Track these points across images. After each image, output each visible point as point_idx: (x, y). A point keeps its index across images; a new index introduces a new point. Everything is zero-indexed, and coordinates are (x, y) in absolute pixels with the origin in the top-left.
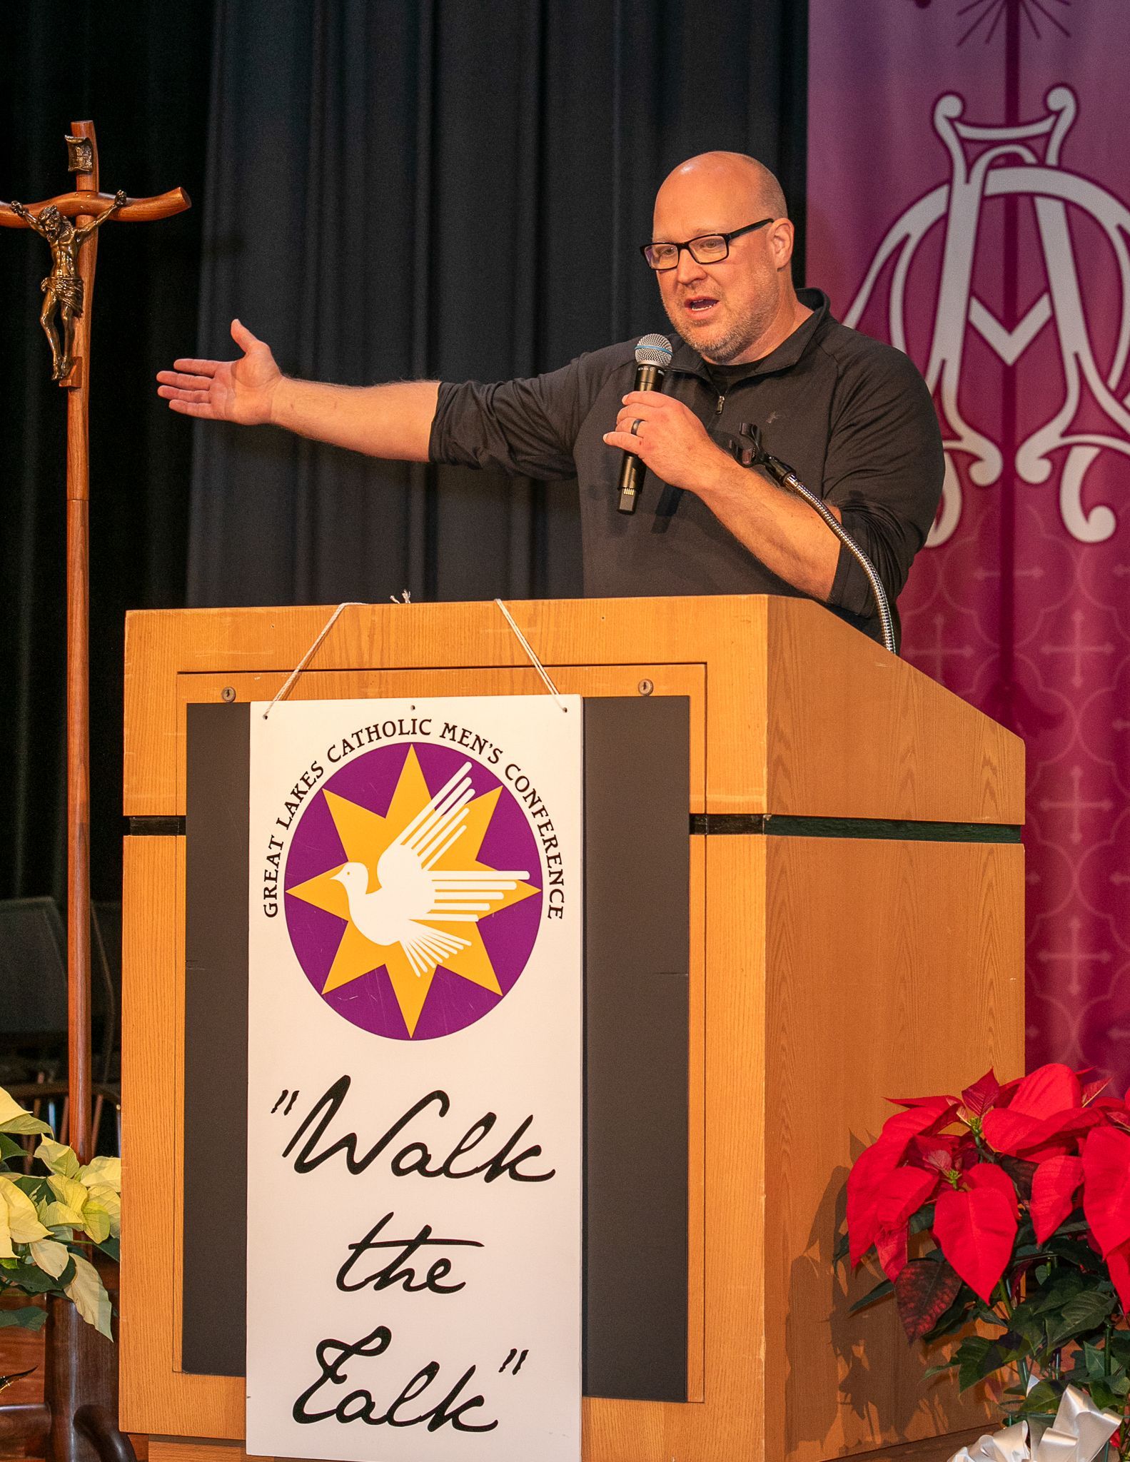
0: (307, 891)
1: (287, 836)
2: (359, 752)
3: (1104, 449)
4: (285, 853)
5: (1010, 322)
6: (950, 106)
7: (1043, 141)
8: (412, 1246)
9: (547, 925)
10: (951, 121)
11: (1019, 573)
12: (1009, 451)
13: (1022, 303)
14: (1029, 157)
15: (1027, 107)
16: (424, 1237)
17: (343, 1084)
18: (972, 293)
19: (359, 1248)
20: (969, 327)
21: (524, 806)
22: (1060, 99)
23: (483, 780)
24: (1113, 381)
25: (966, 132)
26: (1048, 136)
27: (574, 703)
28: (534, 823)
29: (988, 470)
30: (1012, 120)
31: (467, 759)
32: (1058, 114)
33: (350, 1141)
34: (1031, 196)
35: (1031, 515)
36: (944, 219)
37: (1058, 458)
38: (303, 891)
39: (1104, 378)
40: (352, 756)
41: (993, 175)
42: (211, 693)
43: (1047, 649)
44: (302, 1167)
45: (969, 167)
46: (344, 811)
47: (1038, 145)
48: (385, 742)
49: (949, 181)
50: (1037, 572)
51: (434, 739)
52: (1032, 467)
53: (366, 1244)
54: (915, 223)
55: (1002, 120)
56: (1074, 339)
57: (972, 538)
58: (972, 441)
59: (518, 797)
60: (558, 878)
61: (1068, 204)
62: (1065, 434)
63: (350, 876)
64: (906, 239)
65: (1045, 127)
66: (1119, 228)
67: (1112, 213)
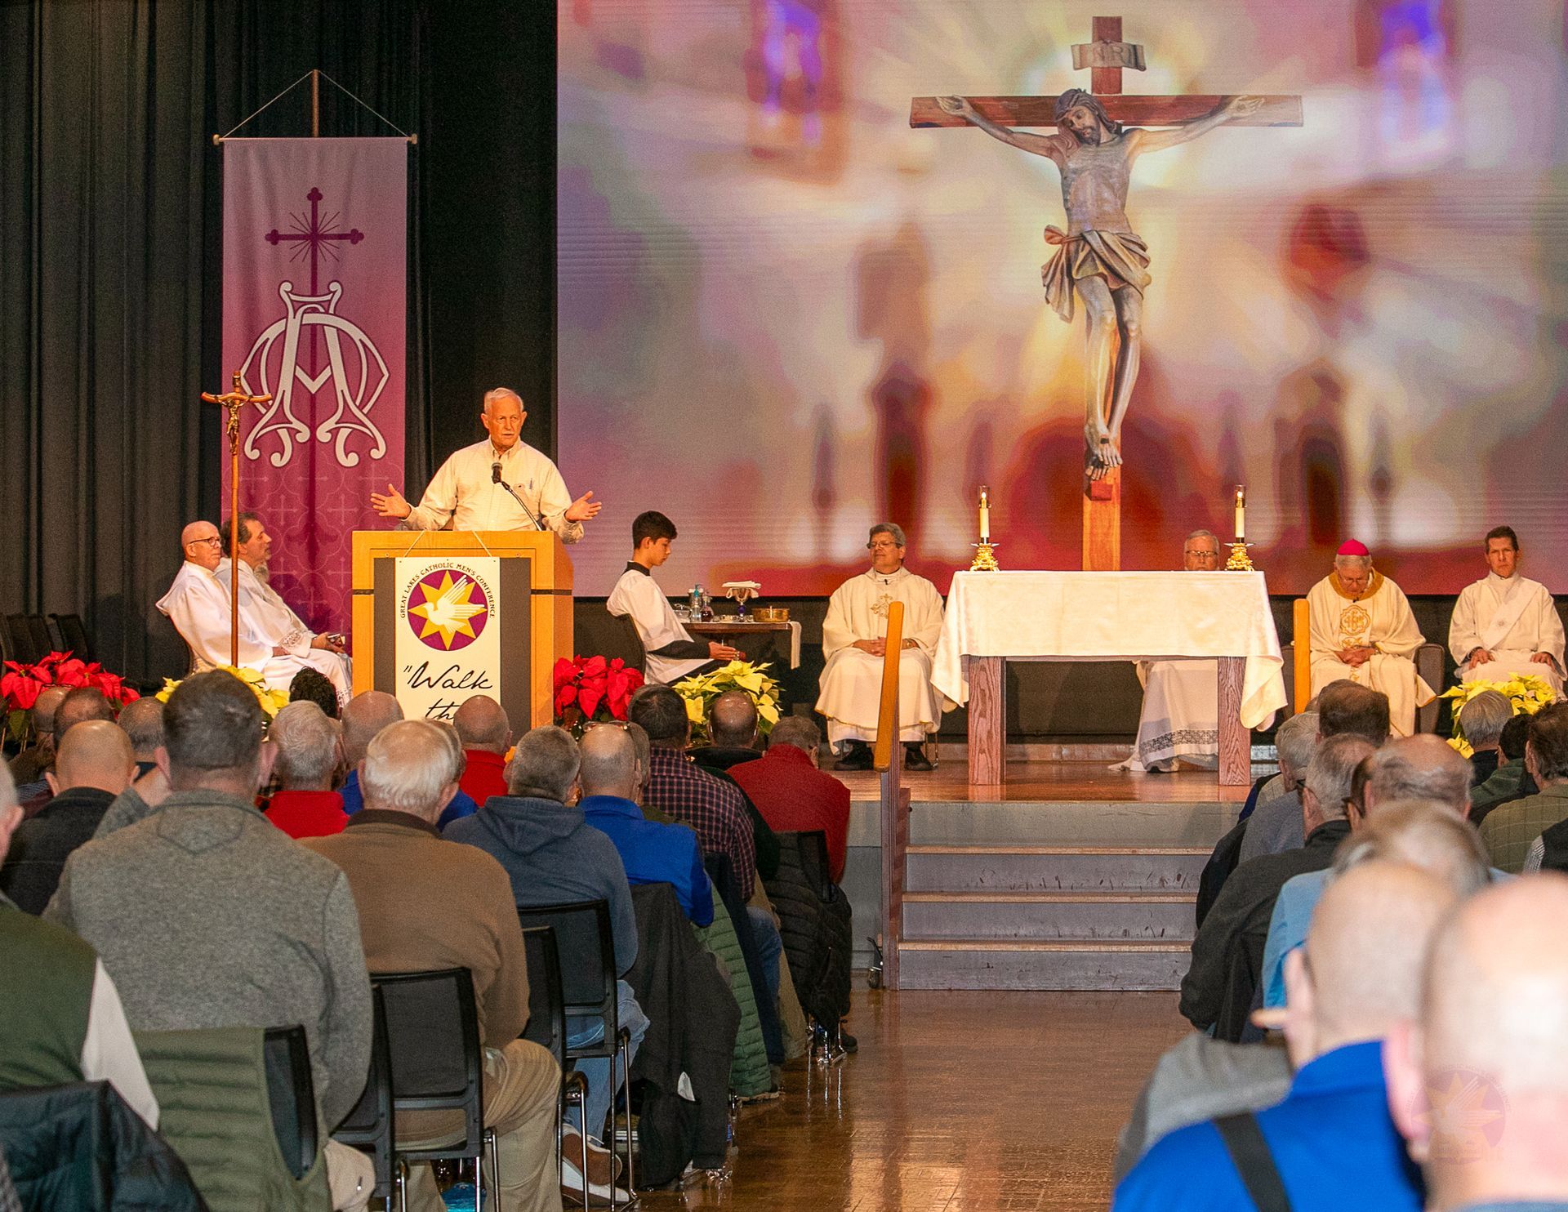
0: (415, 610)
1: (408, 595)
2: (431, 572)
3: (354, 429)
4: (407, 600)
5: (313, 377)
6: (287, 286)
7: (327, 303)
8: (449, 707)
9: (489, 620)
10: (287, 292)
11: (317, 478)
12: (313, 429)
13: (318, 369)
14: (322, 310)
15: (320, 289)
16: (452, 705)
17: (427, 663)
18: (296, 364)
19: (432, 709)
20: (295, 377)
21: (482, 587)
22: (335, 286)
23: (469, 580)
24: (358, 403)
25: (293, 297)
26: (330, 301)
27: (498, 560)
28: (485, 592)
29: (304, 436)
30: (313, 295)
31: (463, 574)
32: (334, 292)
33: (429, 679)
34: (323, 325)
35: (321, 455)
36: (285, 332)
37: (335, 432)
38: (413, 610)
39: (354, 402)
40: (428, 573)
41: (305, 316)
42: (383, 555)
43: (330, 510)
44: (413, 687)
45: (295, 312)
46: (425, 588)
47: (326, 304)
48: (439, 569)
49: (287, 317)
50: (325, 478)
51: (454, 568)
52: (323, 435)
53: (434, 707)
54: (271, 333)
55: (310, 294)
56: (341, 384)
57: (298, 463)
58: (296, 424)
59: (481, 585)
60: (493, 607)
61: (338, 329)
62: (337, 423)
63: (428, 606)
64: (268, 339)
65: (328, 297)
66: (360, 340)
67: (357, 334)
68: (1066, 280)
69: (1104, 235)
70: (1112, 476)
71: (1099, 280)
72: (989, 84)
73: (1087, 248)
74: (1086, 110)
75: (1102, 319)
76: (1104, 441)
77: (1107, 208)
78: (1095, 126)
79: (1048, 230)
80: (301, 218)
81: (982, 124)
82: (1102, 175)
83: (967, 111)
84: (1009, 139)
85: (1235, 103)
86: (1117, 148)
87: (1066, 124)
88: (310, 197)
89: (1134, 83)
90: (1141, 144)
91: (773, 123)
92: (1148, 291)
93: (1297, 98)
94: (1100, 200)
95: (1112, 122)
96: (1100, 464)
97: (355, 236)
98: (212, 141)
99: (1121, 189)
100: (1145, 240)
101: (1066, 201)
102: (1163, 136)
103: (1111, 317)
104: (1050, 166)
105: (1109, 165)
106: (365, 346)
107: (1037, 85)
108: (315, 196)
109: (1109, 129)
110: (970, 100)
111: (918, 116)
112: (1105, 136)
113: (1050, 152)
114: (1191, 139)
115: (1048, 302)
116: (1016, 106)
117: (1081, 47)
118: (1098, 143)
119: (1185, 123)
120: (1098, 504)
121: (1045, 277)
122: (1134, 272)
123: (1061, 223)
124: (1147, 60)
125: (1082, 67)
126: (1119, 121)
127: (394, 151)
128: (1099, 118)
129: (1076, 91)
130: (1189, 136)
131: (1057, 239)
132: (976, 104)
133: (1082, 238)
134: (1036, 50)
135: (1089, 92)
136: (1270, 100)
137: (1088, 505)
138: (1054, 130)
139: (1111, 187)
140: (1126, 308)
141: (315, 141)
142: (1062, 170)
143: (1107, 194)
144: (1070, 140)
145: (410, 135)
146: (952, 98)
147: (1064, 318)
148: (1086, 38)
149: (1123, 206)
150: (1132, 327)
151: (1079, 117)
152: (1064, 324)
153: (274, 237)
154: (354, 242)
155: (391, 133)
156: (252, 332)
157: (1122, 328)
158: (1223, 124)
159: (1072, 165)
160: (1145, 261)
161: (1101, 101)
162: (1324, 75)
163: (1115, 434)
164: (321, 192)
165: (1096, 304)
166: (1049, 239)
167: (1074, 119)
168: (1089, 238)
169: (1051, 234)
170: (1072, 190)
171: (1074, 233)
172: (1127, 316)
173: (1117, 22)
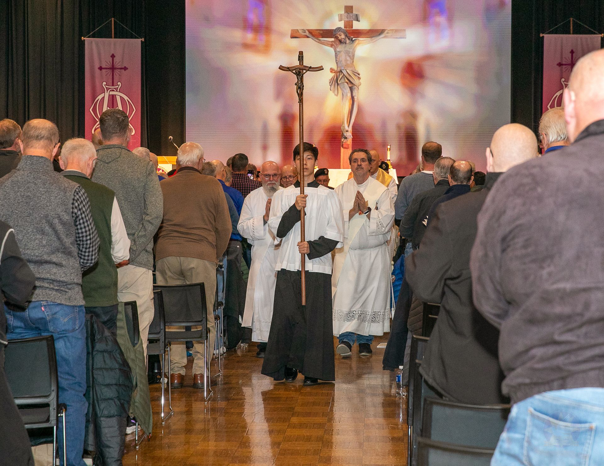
6: (105, 83)
10: (105, 85)
14: (115, 90)
15: (115, 84)
18: (108, 106)
22: (119, 83)
25: (107, 86)
26: (118, 88)
27: (171, 165)
30: (113, 85)
32: (119, 85)
34: (116, 95)
36: (104, 97)
41: (110, 92)
45: (107, 91)
47: (116, 89)
49: (105, 92)
61: (120, 96)
64: (99, 99)
65: (117, 87)
66: (127, 100)
67: (126, 98)
68: (336, 84)
69: (347, 71)
70: (349, 141)
71: (346, 84)
72: (313, 26)
73: (342, 74)
74: (342, 34)
75: (347, 95)
76: (347, 131)
77: (348, 62)
78: (345, 38)
79: (331, 69)
80: (109, 62)
81: (312, 38)
82: (347, 53)
83: (307, 33)
84: (320, 42)
85: (386, 32)
86: (351, 45)
87: (336, 38)
88: (111, 56)
89: (356, 26)
90: (358, 44)
91: (250, 37)
92: (361, 88)
93: (405, 30)
94: (346, 60)
95: (350, 37)
96: (346, 138)
97: (125, 69)
98: (81, 38)
99: (352, 57)
100: (359, 72)
101: (336, 60)
102: (365, 41)
103: (349, 95)
104: (332, 50)
105: (349, 50)
106: (128, 101)
107: (328, 26)
108: (113, 56)
109: (349, 39)
110: (308, 30)
111: (293, 35)
112: (348, 41)
113: (332, 46)
114: (373, 42)
115: (331, 90)
116: (322, 32)
117: (341, 15)
118: (346, 43)
119: (371, 37)
120: (346, 150)
121: (330, 83)
122: (356, 81)
123: (335, 67)
124: (360, 18)
125: (341, 20)
126: (352, 37)
127: (137, 43)
128: (346, 36)
129: (339, 28)
130: (373, 41)
131: (334, 71)
132: (310, 32)
133: (341, 71)
134: (328, 15)
135: (343, 28)
136: (396, 31)
137: (342, 149)
138: (333, 39)
139: (350, 56)
140: (353, 92)
141: (113, 40)
142: (335, 51)
143: (348, 58)
144: (338, 42)
145: (141, 38)
146: (303, 30)
147: (335, 95)
148: (343, 12)
149: (353, 62)
150: (355, 98)
151: (340, 36)
152: (335, 97)
153: (101, 68)
154: (125, 70)
155: (136, 38)
156: (94, 97)
157: (353, 98)
158: (382, 38)
159: (338, 50)
160: (359, 78)
161: (347, 31)
162: (413, 23)
163: (350, 129)
164: (115, 55)
165: (345, 91)
166: (331, 72)
167: (339, 36)
168: (343, 71)
169: (332, 70)
170: (338, 57)
171: (339, 70)
172: (354, 94)
173: (352, 7)
